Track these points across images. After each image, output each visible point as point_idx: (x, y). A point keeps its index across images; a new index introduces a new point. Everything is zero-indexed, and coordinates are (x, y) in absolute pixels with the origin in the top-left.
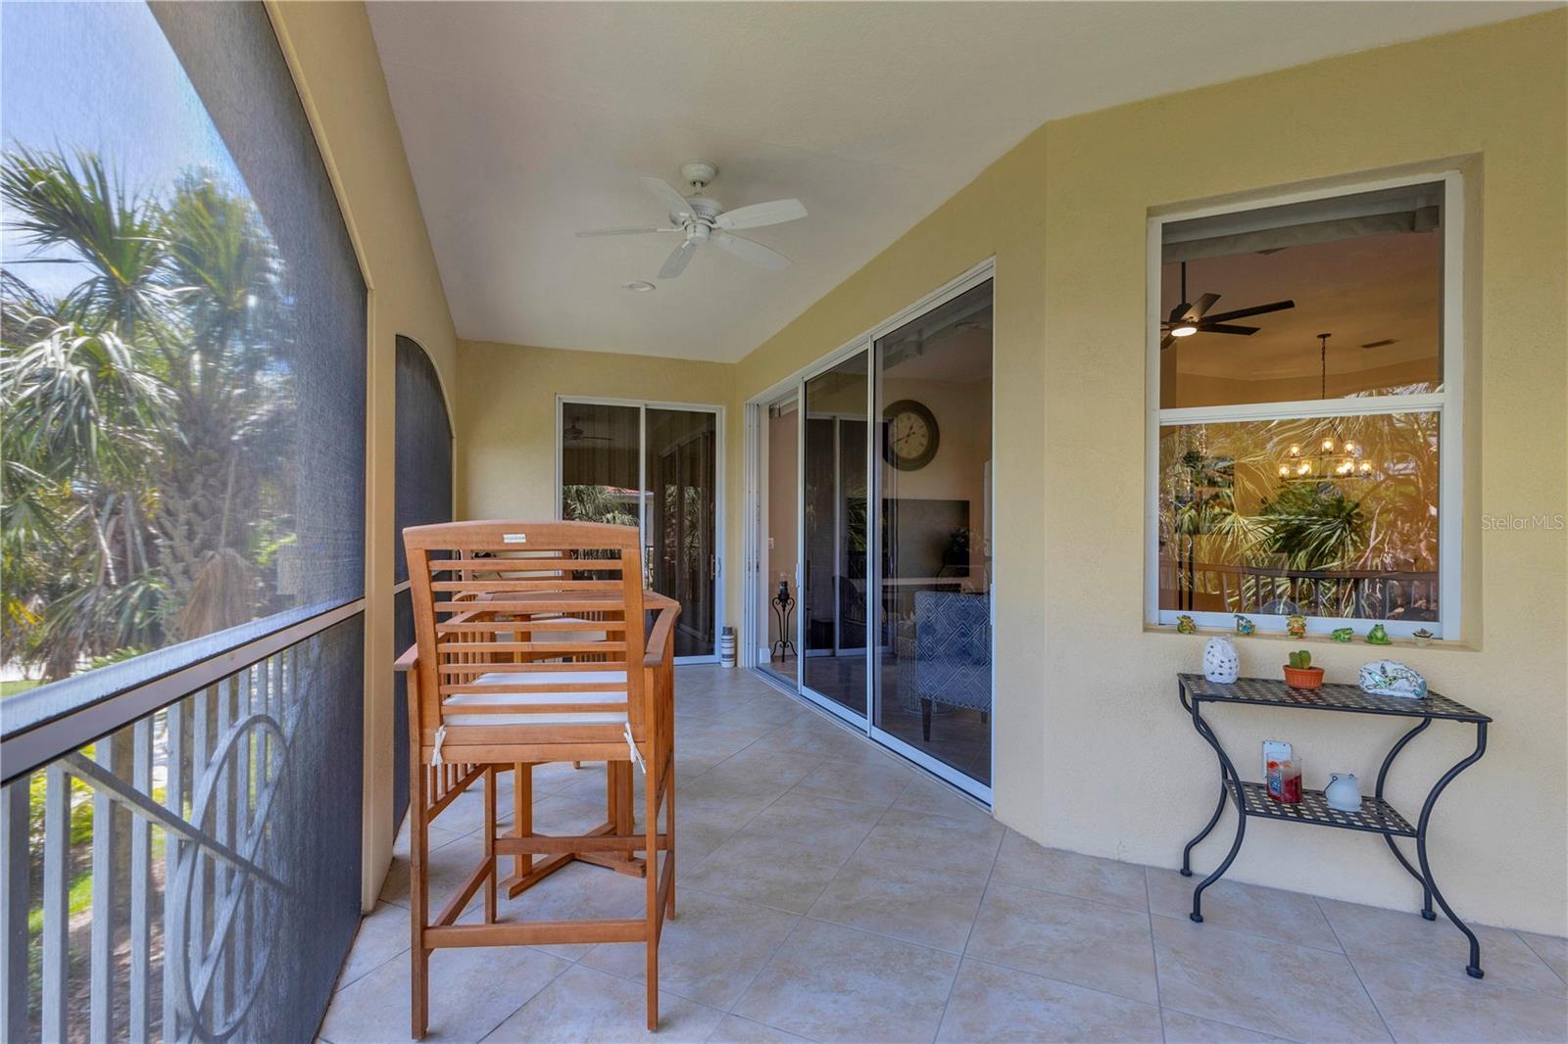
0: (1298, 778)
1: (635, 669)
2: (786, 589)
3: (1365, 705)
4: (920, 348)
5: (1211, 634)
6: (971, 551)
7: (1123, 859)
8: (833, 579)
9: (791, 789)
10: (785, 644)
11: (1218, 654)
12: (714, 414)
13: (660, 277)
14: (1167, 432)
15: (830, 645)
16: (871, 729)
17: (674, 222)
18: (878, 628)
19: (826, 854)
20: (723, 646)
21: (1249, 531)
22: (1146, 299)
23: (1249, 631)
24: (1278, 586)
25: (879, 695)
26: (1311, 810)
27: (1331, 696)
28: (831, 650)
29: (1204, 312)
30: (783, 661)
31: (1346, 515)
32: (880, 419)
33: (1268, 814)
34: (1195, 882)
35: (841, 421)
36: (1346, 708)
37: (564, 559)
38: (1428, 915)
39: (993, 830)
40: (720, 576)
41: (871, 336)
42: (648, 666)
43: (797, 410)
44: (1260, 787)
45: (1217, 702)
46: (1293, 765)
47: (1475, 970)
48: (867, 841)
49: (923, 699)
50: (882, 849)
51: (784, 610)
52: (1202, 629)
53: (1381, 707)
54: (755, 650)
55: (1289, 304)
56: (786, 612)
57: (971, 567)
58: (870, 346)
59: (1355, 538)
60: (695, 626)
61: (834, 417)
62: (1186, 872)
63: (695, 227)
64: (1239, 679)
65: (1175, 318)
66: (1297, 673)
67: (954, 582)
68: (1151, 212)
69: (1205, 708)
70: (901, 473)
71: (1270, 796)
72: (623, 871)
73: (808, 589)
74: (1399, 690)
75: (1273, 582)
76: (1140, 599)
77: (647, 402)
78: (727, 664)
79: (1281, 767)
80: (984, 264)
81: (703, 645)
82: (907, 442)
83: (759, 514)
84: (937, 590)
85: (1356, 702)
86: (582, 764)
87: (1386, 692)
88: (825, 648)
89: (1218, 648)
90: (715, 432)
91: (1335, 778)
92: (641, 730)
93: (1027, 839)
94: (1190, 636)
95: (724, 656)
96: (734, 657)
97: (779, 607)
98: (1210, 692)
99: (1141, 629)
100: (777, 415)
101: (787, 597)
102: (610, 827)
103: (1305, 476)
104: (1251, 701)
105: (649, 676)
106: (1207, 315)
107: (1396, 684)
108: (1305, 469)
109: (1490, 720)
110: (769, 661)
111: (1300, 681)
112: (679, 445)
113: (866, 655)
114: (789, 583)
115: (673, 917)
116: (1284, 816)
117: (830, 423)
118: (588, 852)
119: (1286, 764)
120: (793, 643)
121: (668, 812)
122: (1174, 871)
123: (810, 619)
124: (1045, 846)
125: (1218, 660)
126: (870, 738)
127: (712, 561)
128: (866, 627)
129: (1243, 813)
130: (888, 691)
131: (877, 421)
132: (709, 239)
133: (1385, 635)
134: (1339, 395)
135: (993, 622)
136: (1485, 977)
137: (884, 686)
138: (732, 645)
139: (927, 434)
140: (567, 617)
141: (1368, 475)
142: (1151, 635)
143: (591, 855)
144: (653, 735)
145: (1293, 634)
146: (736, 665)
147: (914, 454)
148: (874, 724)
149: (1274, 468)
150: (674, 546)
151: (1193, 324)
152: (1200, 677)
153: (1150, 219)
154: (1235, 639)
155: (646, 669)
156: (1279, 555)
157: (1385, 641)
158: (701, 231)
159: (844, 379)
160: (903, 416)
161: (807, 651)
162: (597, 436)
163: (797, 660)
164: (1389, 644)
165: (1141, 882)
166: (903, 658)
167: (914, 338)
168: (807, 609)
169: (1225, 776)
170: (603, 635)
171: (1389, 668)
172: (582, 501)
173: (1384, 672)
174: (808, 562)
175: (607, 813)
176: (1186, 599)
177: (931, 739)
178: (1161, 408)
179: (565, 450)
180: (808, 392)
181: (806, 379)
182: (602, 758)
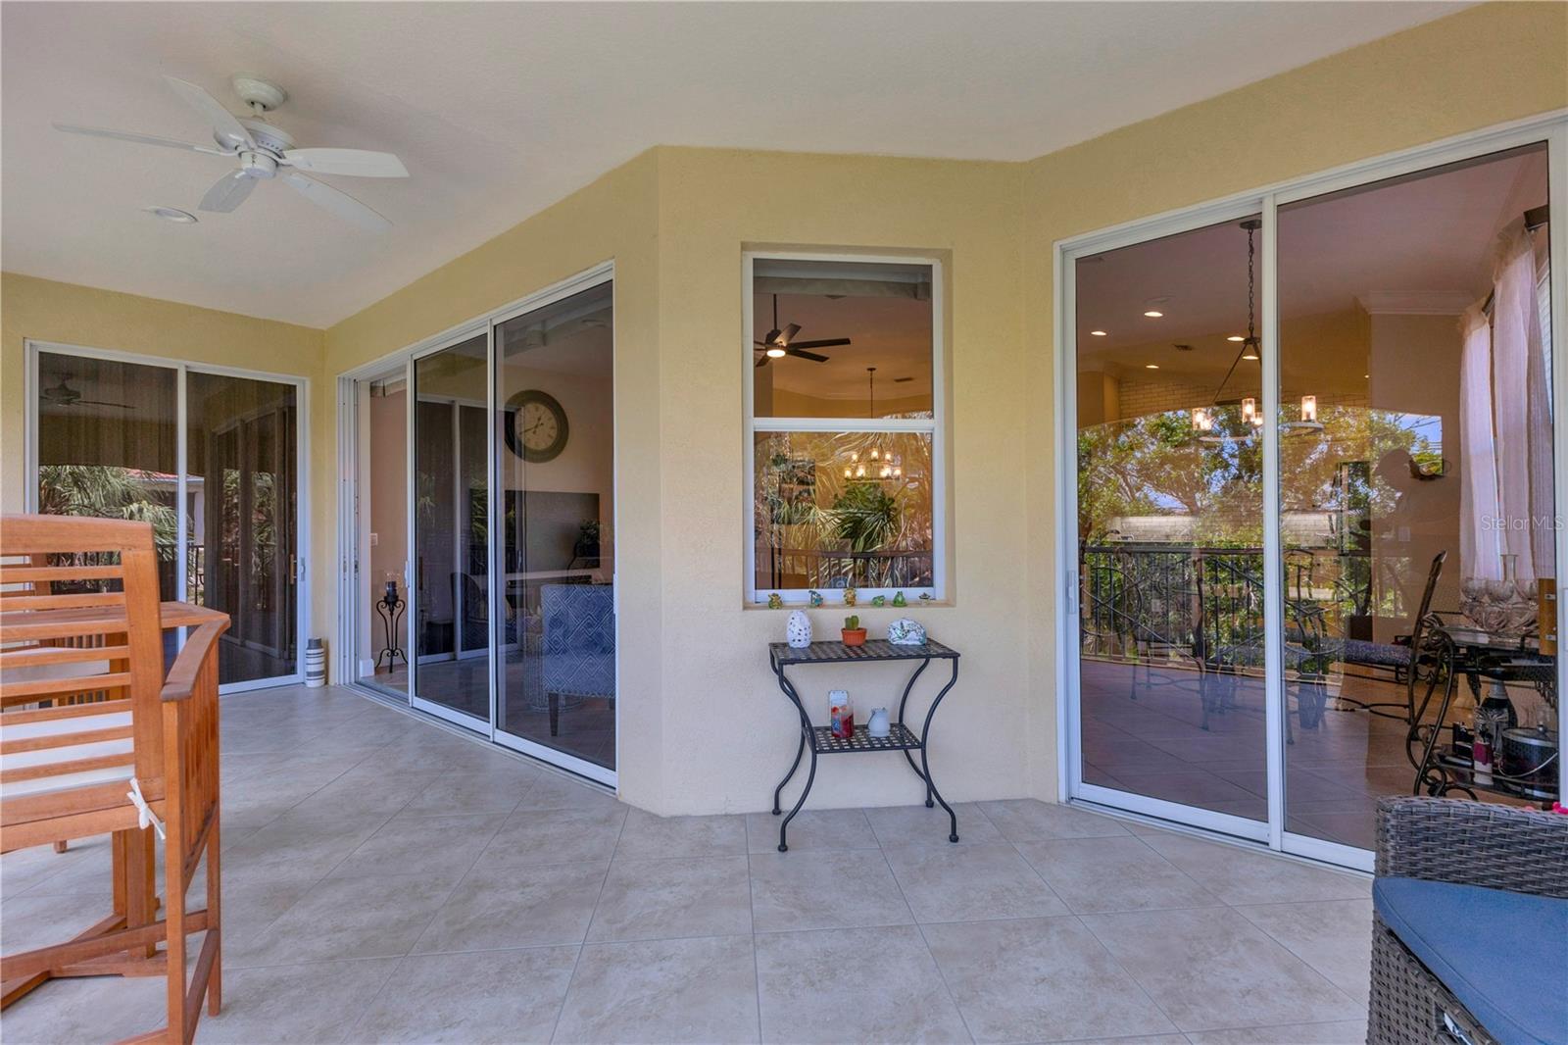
0: (851, 717)
1: (146, 706)
2: (395, 590)
3: (891, 653)
4: (544, 338)
5: (792, 607)
6: (601, 543)
7: (729, 812)
8: (453, 576)
9: (395, 816)
10: (393, 652)
11: (797, 624)
12: (295, 387)
13: (200, 208)
14: (760, 438)
15: (449, 647)
16: (494, 732)
17: (221, 143)
18: (502, 625)
19: (437, 879)
20: (307, 661)
21: (825, 520)
22: (742, 321)
23: (818, 603)
24: (844, 567)
25: (502, 697)
26: (859, 740)
27: (870, 648)
28: (451, 653)
29: (789, 340)
30: (391, 672)
31: (886, 508)
32: (501, 408)
33: (832, 750)
34: (782, 818)
35: (461, 406)
36: (879, 658)
37: (35, 566)
38: (929, 804)
39: (617, 811)
40: (303, 579)
41: (491, 320)
42: (168, 700)
43: (405, 391)
44: (827, 729)
45: (796, 665)
46: (848, 708)
47: (954, 838)
48: (486, 853)
49: (550, 694)
50: (502, 858)
51: (392, 614)
52: (788, 604)
53: (900, 654)
54: (352, 662)
55: (846, 342)
56: (395, 618)
57: (601, 558)
58: (489, 330)
59: (893, 526)
60: (267, 641)
61: (453, 402)
62: (777, 811)
63: (253, 156)
64: (812, 643)
65: (770, 342)
66: (850, 634)
67: (584, 574)
68: (745, 247)
69: (788, 670)
70: (527, 463)
71: (833, 735)
72: (138, 973)
73: (421, 588)
74: (910, 639)
75: (839, 564)
76: (740, 582)
77: (188, 363)
78: (314, 684)
79: (840, 711)
80: (603, 265)
81: (278, 664)
82: (534, 433)
83: (357, 506)
84: (567, 583)
85: (885, 652)
86: (70, 844)
87: (904, 642)
88: (444, 652)
89: (797, 619)
90: (295, 407)
91: (874, 713)
92: (157, 785)
93: (649, 813)
94: (778, 611)
95: (309, 674)
96: (325, 673)
97: (386, 611)
98: (791, 656)
99: (741, 608)
100: (380, 394)
101: (396, 598)
102: (118, 920)
103: (862, 478)
104: (820, 660)
105: (171, 715)
106: (792, 341)
107: (909, 636)
108: (861, 472)
109: (959, 655)
110: (373, 673)
111: (854, 640)
112: (242, 421)
113: (488, 656)
114: (398, 583)
115: (217, 1010)
116: (842, 750)
117: (448, 409)
118: (75, 962)
119: (843, 708)
120: (403, 650)
121: (210, 881)
122: (766, 813)
123: (425, 623)
124: (664, 816)
125: (797, 630)
126: (494, 742)
127: (293, 561)
128: (488, 624)
129: (815, 753)
130: (514, 691)
131: (498, 408)
132: (275, 175)
133: (903, 599)
134: (881, 416)
135: (616, 611)
136: (959, 840)
137: (509, 685)
138: (322, 659)
139: (556, 426)
140: (46, 646)
141: (898, 479)
142: (749, 612)
143: (80, 965)
144: (177, 788)
145: (848, 603)
146: (326, 683)
147: (542, 446)
148: (497, 727)
149: (841, 470)
150: (237, 546)
151: (782, 348)
152: (785, 645)
153: (744, 252)
154: (810, 611)
155: (164, 705)
156: (846, 540)
157: (903, 604)
158: (263, 164)
159: (462, 361)
160: (531, 406)
161: (419, 658)
162: (103, 403)
163: (407, 669)
164: (905, 605)
165: (743, 830)
166: (529, 653)
167: (537, 328)
168: (420, 611)
169: (803, 725)
170: (105, 666)
171: (905, 624)
172: (82, 489)
173: (902, 627)
174: (421, 558)
175: (112, 903)
176: (778, 580)
177: (558, 733)
178: (755, 416)
179: (41, 416)
180: (418, 371)
181: (415, 358)
182: (104, 830)
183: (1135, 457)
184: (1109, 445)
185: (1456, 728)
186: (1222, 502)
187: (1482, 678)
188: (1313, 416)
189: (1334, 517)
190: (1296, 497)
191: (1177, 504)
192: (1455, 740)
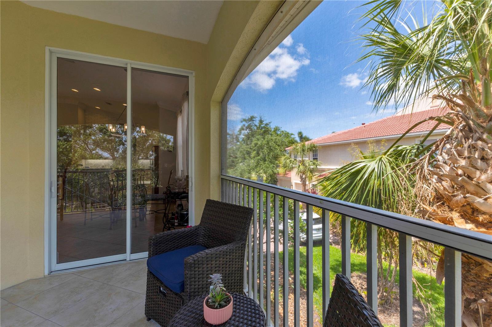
183: (91, 138)
184: (81, 133)
185: (172, 213)
186: (122, 156)
187: (177, 200)
188: (144, 132)
189: (151, 161)
190: (144, 155)
191: (109, 156)
192: (172, 216)
